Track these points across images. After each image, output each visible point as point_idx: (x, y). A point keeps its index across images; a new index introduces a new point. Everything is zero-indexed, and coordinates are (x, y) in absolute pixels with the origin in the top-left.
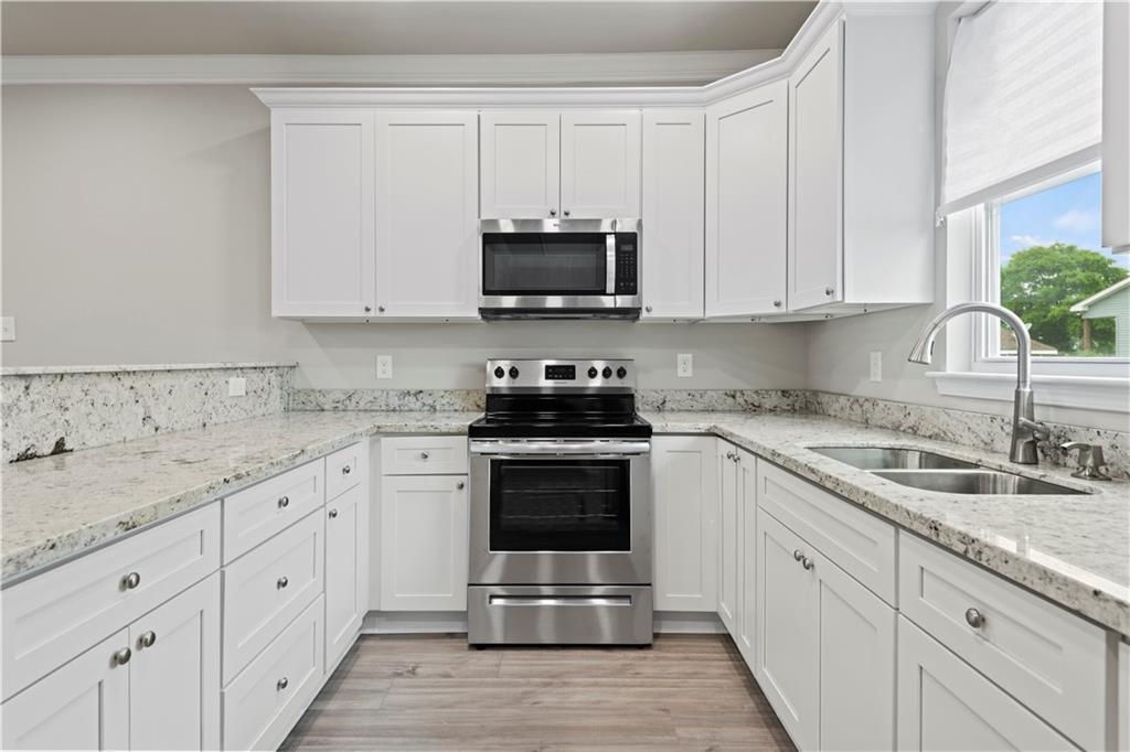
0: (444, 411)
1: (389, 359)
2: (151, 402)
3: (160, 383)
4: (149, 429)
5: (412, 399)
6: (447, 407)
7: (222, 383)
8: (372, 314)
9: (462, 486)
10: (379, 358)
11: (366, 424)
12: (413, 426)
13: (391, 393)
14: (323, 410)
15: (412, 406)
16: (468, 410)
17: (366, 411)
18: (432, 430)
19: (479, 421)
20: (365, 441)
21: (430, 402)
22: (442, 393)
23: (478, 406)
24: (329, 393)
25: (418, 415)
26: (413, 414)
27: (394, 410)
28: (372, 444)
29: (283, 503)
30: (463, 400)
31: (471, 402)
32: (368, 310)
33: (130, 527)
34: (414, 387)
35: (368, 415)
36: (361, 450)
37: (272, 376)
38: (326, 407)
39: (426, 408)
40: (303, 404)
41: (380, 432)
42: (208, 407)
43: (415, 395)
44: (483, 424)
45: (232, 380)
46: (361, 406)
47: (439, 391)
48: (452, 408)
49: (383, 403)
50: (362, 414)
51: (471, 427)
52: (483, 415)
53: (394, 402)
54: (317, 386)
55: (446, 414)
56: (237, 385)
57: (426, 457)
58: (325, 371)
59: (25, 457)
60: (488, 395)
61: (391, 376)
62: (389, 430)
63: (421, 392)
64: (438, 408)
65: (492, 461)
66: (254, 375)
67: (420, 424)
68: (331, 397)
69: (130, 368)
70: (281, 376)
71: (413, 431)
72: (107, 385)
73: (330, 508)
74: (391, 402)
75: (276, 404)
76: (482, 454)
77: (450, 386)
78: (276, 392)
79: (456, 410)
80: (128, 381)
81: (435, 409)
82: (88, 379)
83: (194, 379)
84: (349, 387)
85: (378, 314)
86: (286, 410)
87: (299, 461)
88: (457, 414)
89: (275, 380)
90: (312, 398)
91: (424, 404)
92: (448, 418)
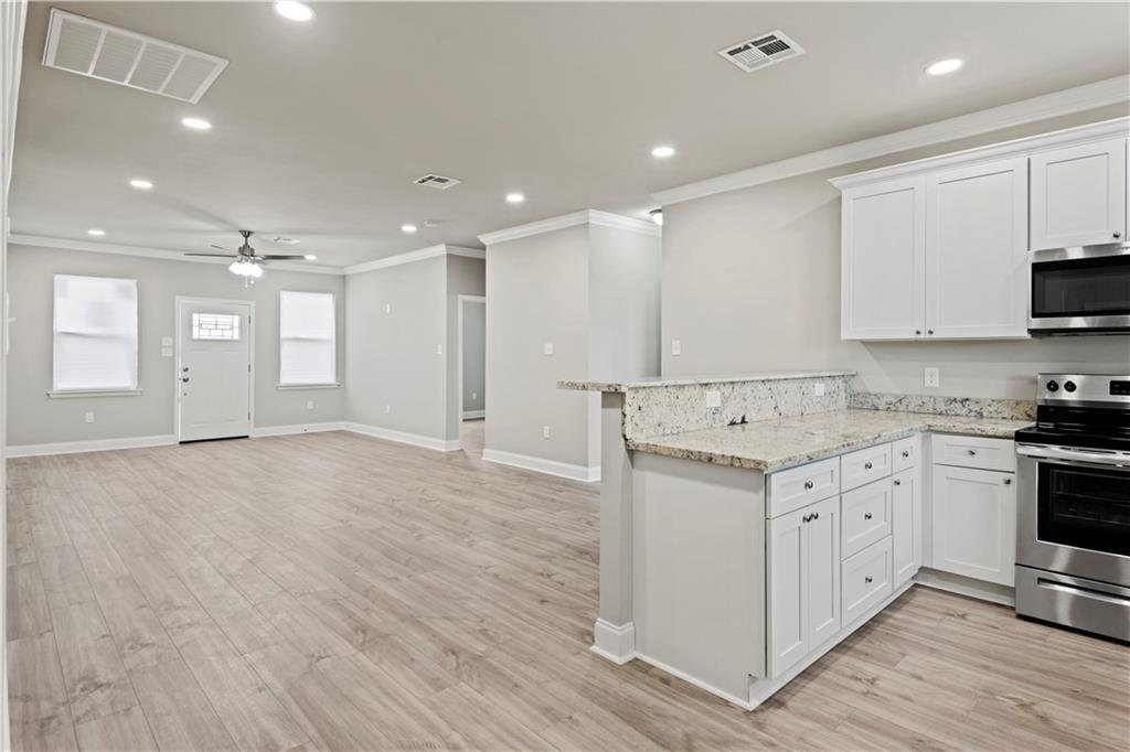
0: (992, 418)
1: (936, 371)
2: (778, 397)
3: (782, 386)
4: (777, 414)
5: (959, 405)
6: (994, 415)
7: (811, 387)
8: (922, 336)
9: (1009, 482)
10: (927, 370)
11: (918, 423)
12: (960, 427)
13: (938, 399)
14: (877, 410)
15: (959, 412)
16: (1018, 419)
17: (915, 412)
18: (979, 432)
19: (1030, 429)
20: (919, 435)
21: (978, 409)
22: (990, 402)
23: (1029, 416)
24: (883, 395)
25: (965, 420)
26: (958, 418)
27: (940, 414)
28: (924, 439)
29: (869, 466)
30: (1012, 409)
31: (1021, 411)
32: (918, 333)
33: (811, 460)
34: (960, 395)
35: (917, 416)
36: (914, 443)
37: (839, 382)
38: (880, 407)
39: (972, 414)
40: (861, 403)
41: (930, 430)
42: (804, 403)
43: (962, 402)
44: (1034, 431)
45: (817, 385)
46: (911, 408)
47: (985, 400)
48: (1000, 416)
49: (930, 408)
50: (912, 415)
51: (1017, 432)
52: (1033, 424)
53: (942, 407)
54: (871, 391)
55: (993, 421)
56: (819, 388)
57: (973, 453)
58: (880, 379)
59: (732, 423)
60: (1040, 407)
61: (937, 385)
62: (939, 429)
63: (967, 400)
64: (985, 414)
65: (1040, 463)
66: (829, 382)
67: (968, 426)
68: (885, 400)
69: (771, 378)
70: (846, 382)
71: (961, 431)
72: (761, 387)
73: (895, 478)
74: (937, 406)
75: (843, 403)
76: (1029, 456)
77: (997, 396)
78: (843, 394)
79: (1004, 418)
80: (768, 385)
81: (982, 416)
82: (754, 384)
83: (797, 384)
84: (899, 392)
85: (928, 336)
86: (849, 407)
87: (878, 441)
88: (1005, 421)
89: (842, 385)
90: (868, 400)
91: (971, 411)
92: (996, 424)
